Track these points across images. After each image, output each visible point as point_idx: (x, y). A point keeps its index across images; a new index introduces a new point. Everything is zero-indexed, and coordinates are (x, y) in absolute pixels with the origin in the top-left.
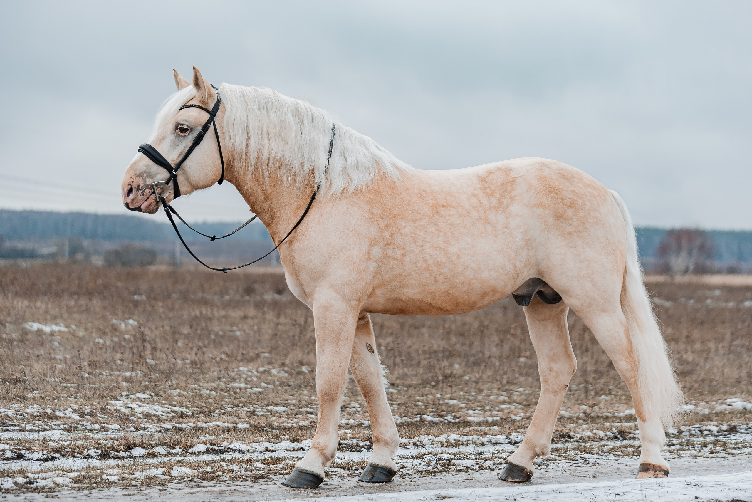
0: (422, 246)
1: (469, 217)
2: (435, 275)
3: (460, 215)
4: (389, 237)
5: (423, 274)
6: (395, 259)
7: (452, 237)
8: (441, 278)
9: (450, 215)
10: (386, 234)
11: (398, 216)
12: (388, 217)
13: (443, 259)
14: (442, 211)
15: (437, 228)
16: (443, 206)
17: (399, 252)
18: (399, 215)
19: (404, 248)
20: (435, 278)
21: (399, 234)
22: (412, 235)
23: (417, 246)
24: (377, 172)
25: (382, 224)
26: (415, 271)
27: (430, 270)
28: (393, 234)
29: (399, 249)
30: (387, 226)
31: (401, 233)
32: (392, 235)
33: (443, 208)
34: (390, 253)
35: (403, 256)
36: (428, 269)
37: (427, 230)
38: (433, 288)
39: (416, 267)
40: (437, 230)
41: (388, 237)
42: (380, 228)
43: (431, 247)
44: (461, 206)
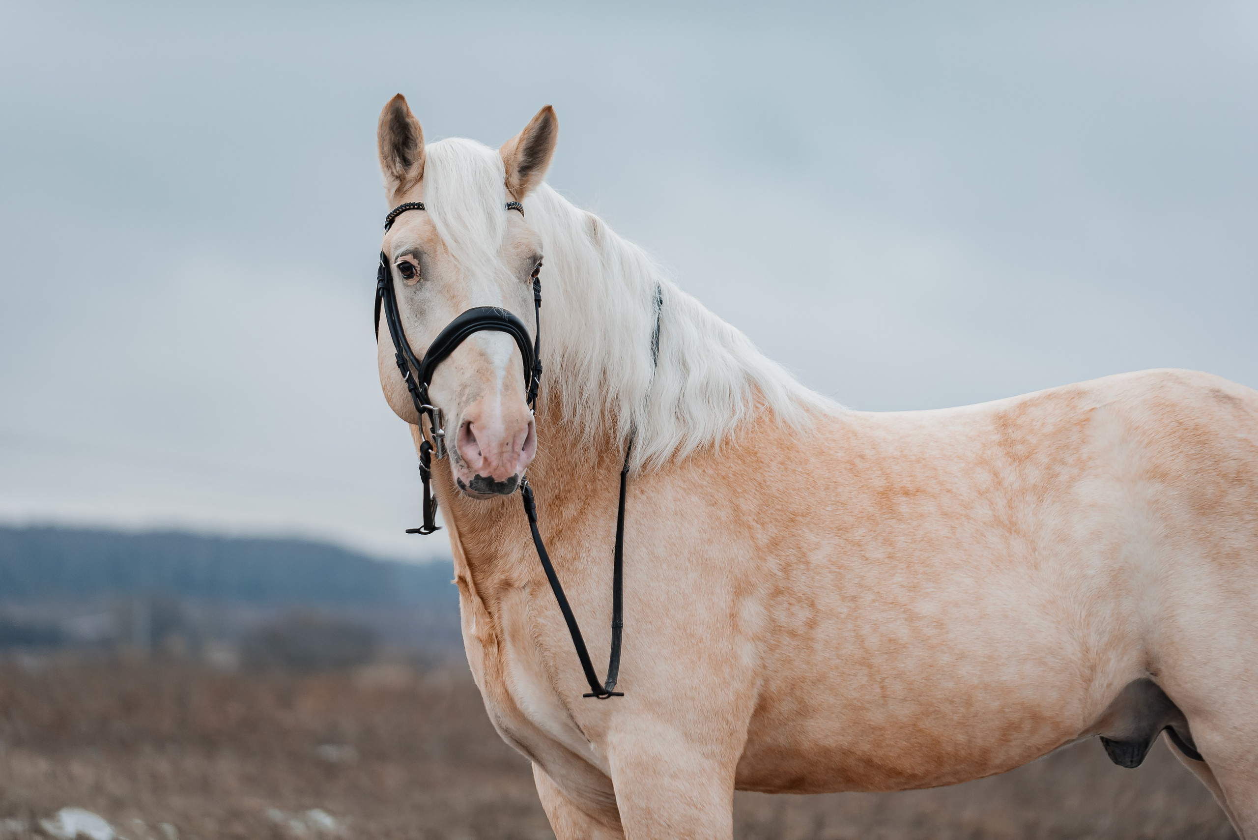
0: (854, 599)
1: (968, 517)
2: (884, 679)
3: (946, 514)
4: (780, 574)
5: (855, 675)
6: (793, 634)
7: (924, 573)
8: (897, 688)
9: (922, 515)
10: (772, 564)
11: (800, 519)
12: (776, 520)
13: (903, 632)
14: (904, 506)
15: (890, 550)
16: (906, 493)
17: (803, 614)
18: (803, 516)
19: (812, 605)
20: (882, 688)
21: (803, 566)
22: (832, 567)
23: (843, 599)
24: (751, 405)
25: (763, 538)
26: (837, 668)
27: (870, 666)
28: (788, 565)
29: (802, 607)
30: (774, 544)
31: (807, 563)
32: (786, 569)
33: (904, 499)
34: (782, 617)
35: (812, 624)
36: (865, 662)
37: (867, 555)
38: (876, 717)
39: (839, 656)
40: (891, 557)
41: (776, 572)
42: (758, 549)
43: (874, 601)
44: (949, 491)
